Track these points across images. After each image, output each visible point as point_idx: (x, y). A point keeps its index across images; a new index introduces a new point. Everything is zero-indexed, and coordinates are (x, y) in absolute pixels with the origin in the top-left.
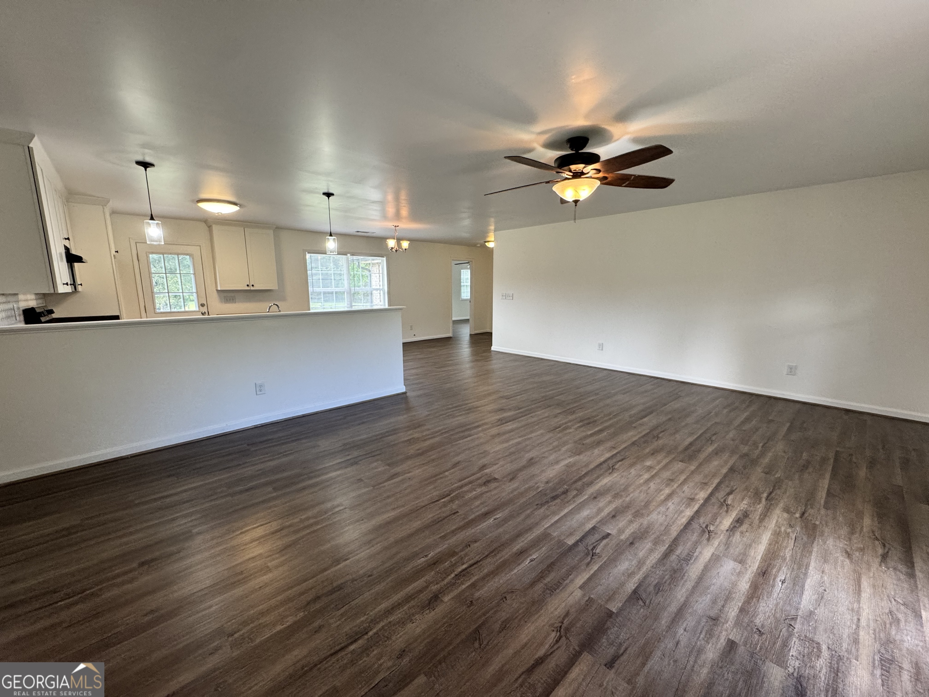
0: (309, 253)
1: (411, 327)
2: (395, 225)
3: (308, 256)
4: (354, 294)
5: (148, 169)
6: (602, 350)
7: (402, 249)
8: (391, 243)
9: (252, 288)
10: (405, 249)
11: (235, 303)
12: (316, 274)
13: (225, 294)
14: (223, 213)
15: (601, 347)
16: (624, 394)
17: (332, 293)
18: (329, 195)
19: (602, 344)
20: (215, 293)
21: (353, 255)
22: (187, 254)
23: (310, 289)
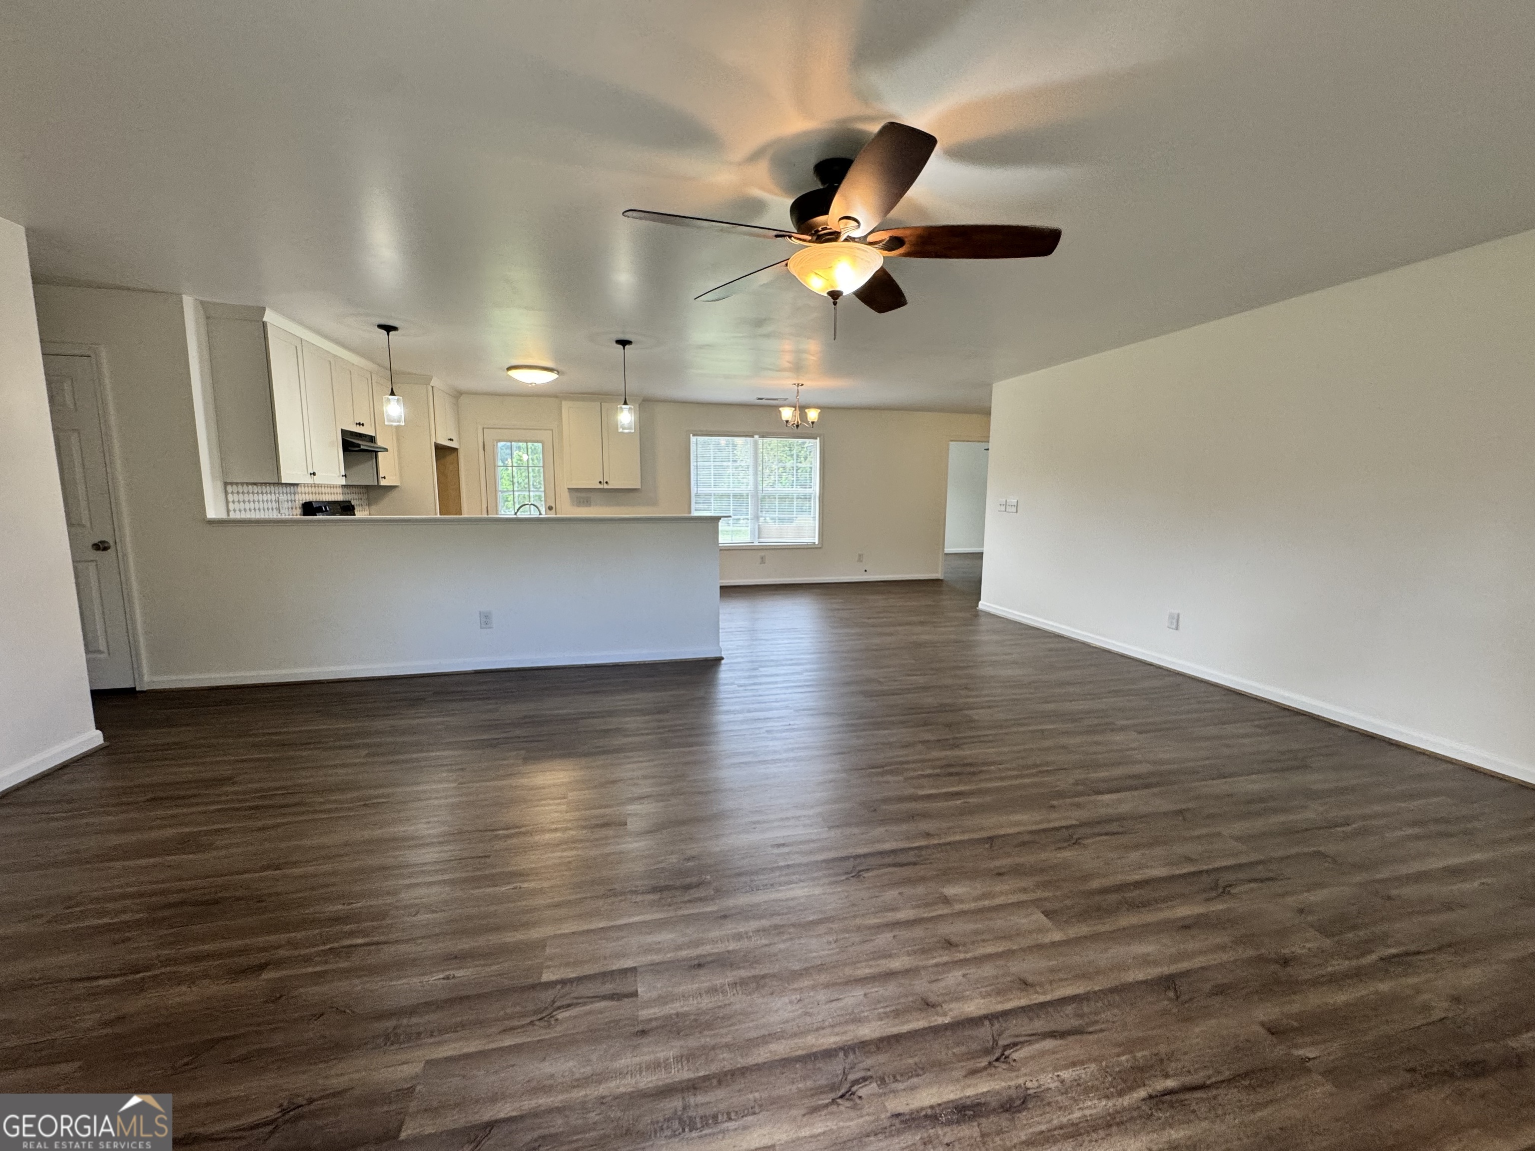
0: (694, 435)
1: (860, 556)
2: (796, 382)
3: (693, 439)
4: (764, 497)
5: (391, 333)
6: (1177, 629)
7: (807, 422)
8: (787, 413)
9: (606, 486)
10: (813, 423)
11: (590, 505)
12: (704, 468)
13: (579, 494)
14: (537, 383)
15: (1176, 622)
16: (1140, 733)
17: (728, 496)
18: (624, 343)
19: (1178, 615)
20: (566, 494)
21: (763, 437)
22: (537, 442)
23: (694, 490)
